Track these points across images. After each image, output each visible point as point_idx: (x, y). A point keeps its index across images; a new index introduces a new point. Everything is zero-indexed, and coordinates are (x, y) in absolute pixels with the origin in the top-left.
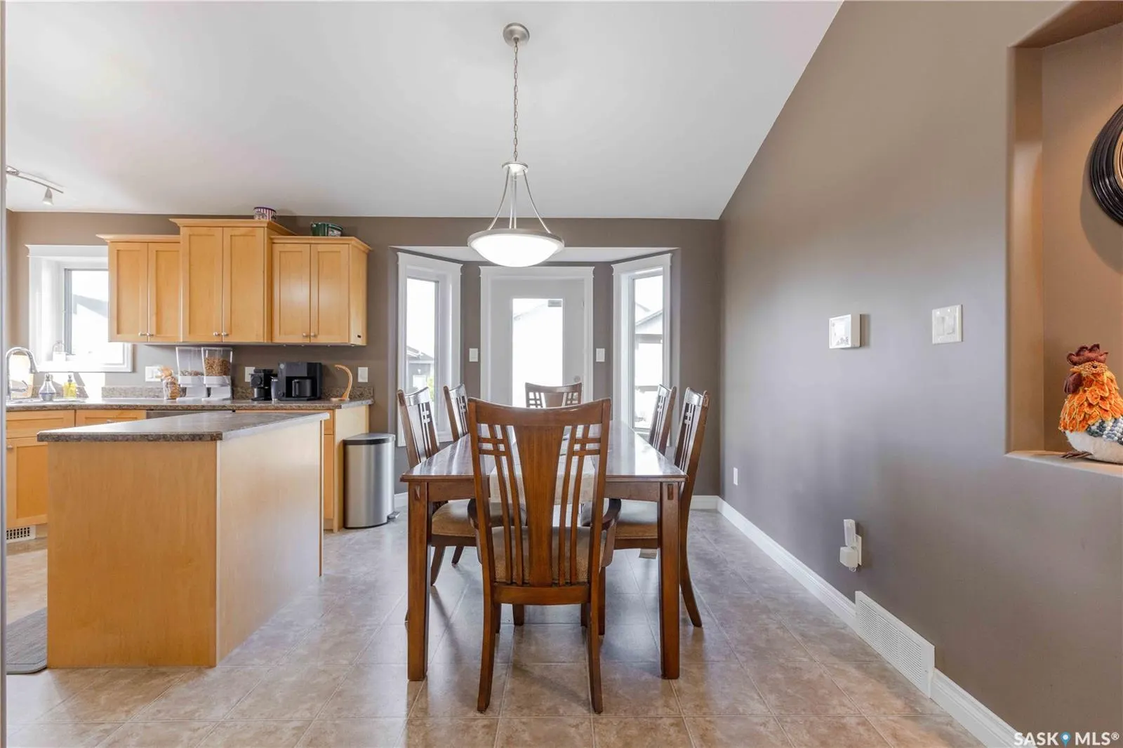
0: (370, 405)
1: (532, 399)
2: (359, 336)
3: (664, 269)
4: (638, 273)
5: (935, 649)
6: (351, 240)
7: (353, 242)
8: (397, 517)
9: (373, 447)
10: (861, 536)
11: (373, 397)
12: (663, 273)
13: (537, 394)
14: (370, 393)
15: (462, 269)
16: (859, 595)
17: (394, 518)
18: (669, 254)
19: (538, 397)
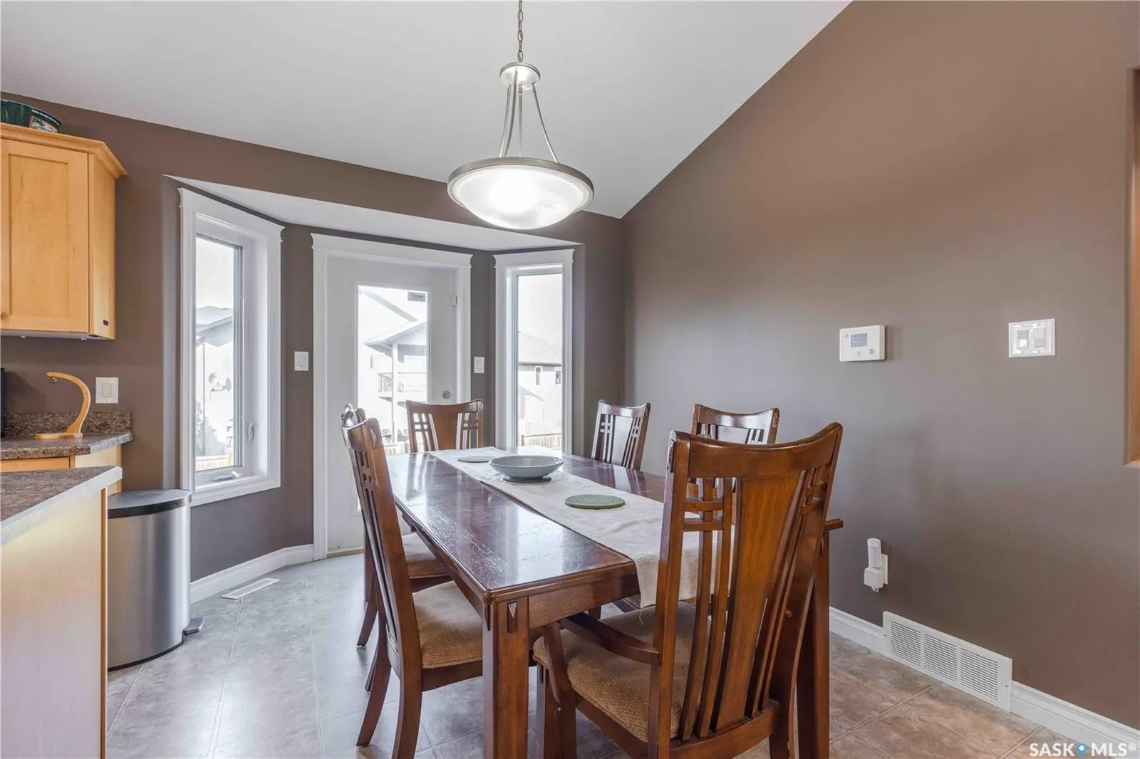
0: (123, 445)
1: (417, 423)
2: (106, 323)
3: (564, 266)
4: (521, 268)
5: (1013, 661)
6: (95, 146)
7: (97, 151)
8: (200, 628)
9: (151, 518)
10: (886, 554)
11: (130, 429)
12: (564, 272)
13: (423, 416)
14: (124, 422)
15: (283, 234)
16: (888, 616)
17: (197, 631)
18: (573, 250)
19: (424, 420)
